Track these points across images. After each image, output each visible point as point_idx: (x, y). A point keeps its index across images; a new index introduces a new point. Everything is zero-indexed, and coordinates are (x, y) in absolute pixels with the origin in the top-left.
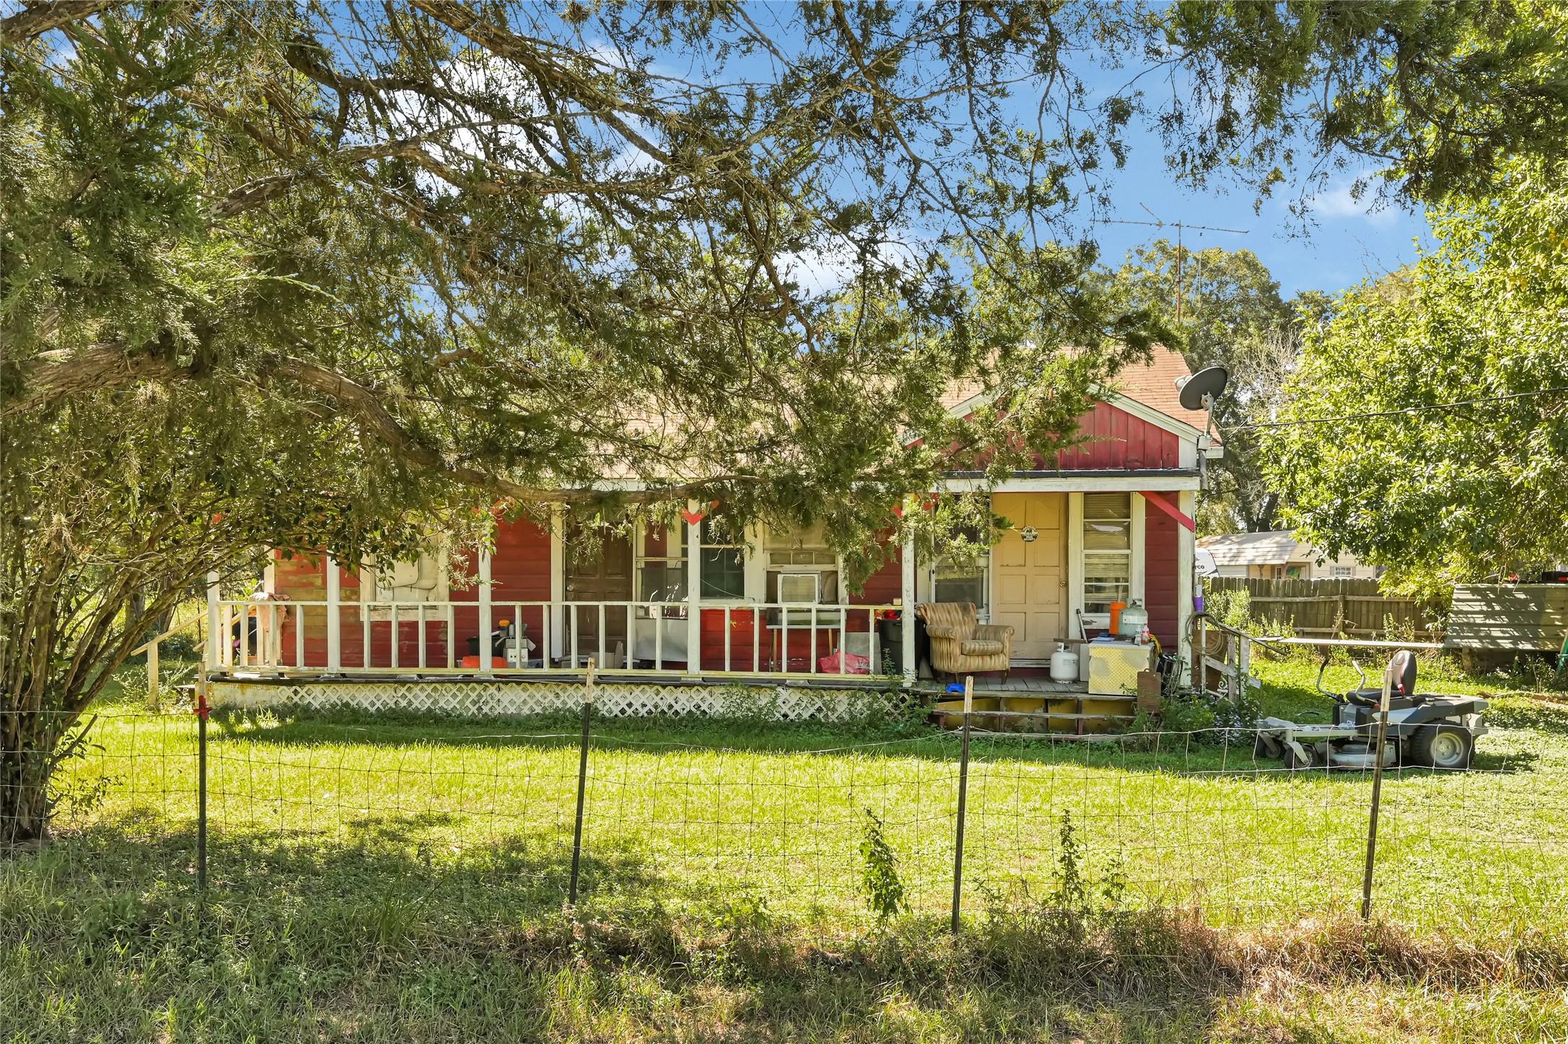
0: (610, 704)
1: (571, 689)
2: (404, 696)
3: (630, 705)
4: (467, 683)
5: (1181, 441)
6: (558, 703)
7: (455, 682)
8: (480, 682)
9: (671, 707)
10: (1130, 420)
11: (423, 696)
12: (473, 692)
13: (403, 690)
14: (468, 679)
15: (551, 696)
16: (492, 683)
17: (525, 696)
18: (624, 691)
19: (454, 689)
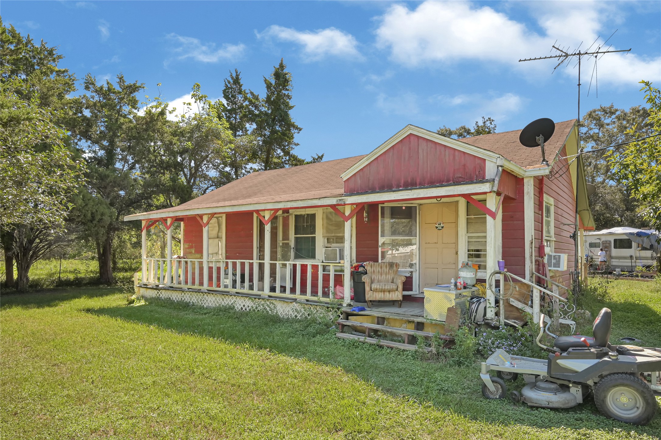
0: (238, 305)
1: (227, 297)
2: (183, 296)
3: (244, 306)
4: (199, 292)
5: (487, 163)
6: (223, 303)
7: (196, 292)
8: (202, 292)
9: (257, 308)
11: (188, 296)
12: (200, 296)
13: (183, 294)
14: (199, 291)
15: (221, 300)
16: (206, 293)
17: (214, 299)
18: (242, 299)
19: (196, 294)
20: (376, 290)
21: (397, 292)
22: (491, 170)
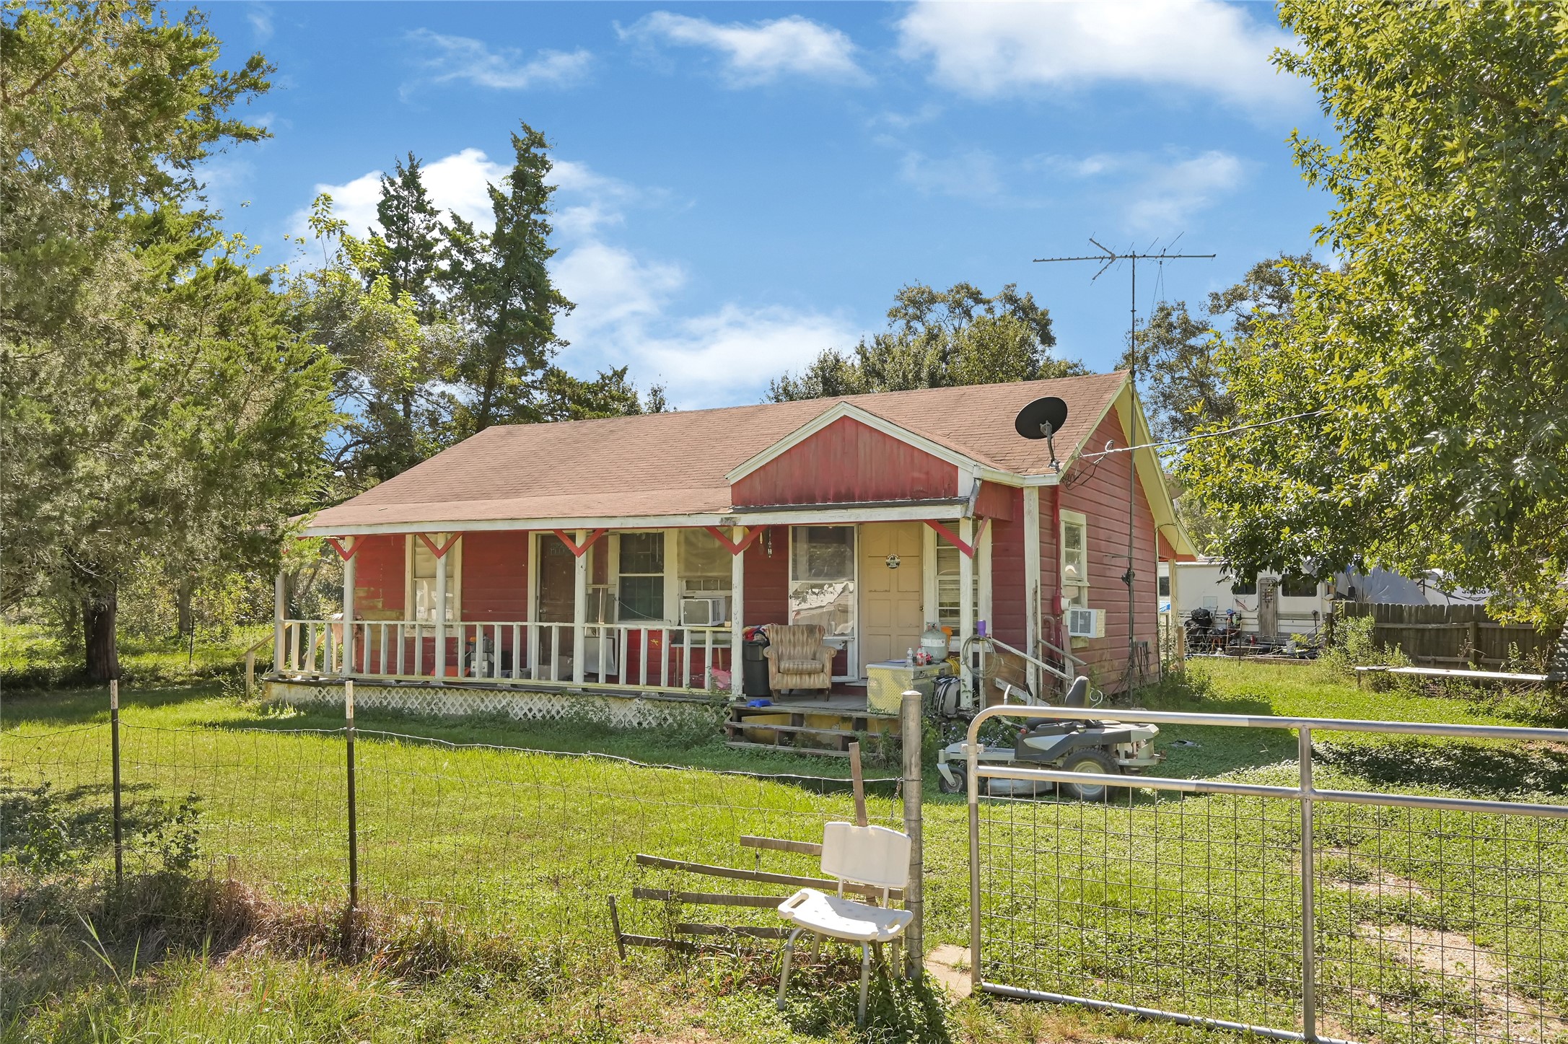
0: (517, 709)
1: (491, 695)
2: (386, 698)
3: (530, 710)
4: (425, 688)
5: (960, 472)
6: (482, 707)
7: (418, 687)
8: (433, 688)
9: (558, 712)
10: (916, 453)
11: (397, 698)
12: (428, 695)
13: (385, 693)
14: (425, 685)
15: (478, 701)
16: (441, 688)
17: (461, 699)
18: (527, 697)
19: (416, 692)
20: (788, 672)
21: (822, 675)
22: (965, 485)
